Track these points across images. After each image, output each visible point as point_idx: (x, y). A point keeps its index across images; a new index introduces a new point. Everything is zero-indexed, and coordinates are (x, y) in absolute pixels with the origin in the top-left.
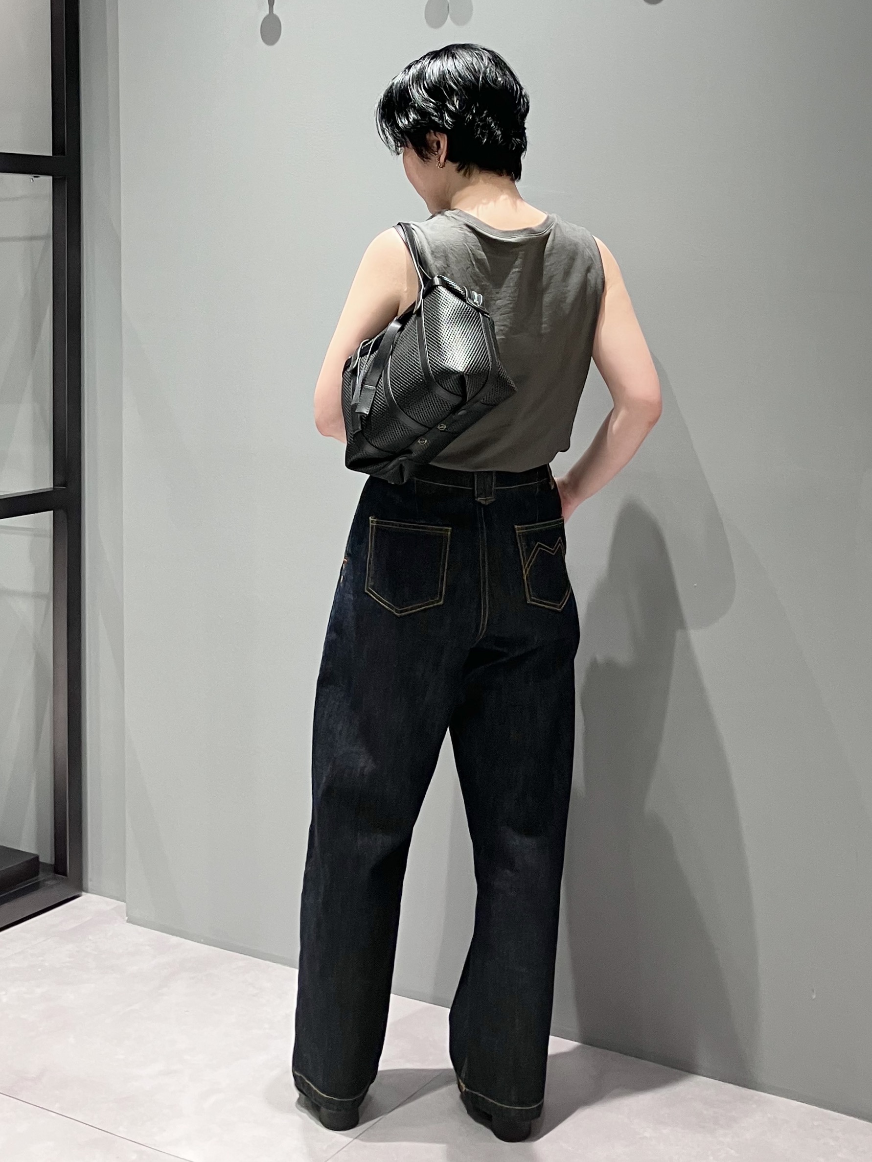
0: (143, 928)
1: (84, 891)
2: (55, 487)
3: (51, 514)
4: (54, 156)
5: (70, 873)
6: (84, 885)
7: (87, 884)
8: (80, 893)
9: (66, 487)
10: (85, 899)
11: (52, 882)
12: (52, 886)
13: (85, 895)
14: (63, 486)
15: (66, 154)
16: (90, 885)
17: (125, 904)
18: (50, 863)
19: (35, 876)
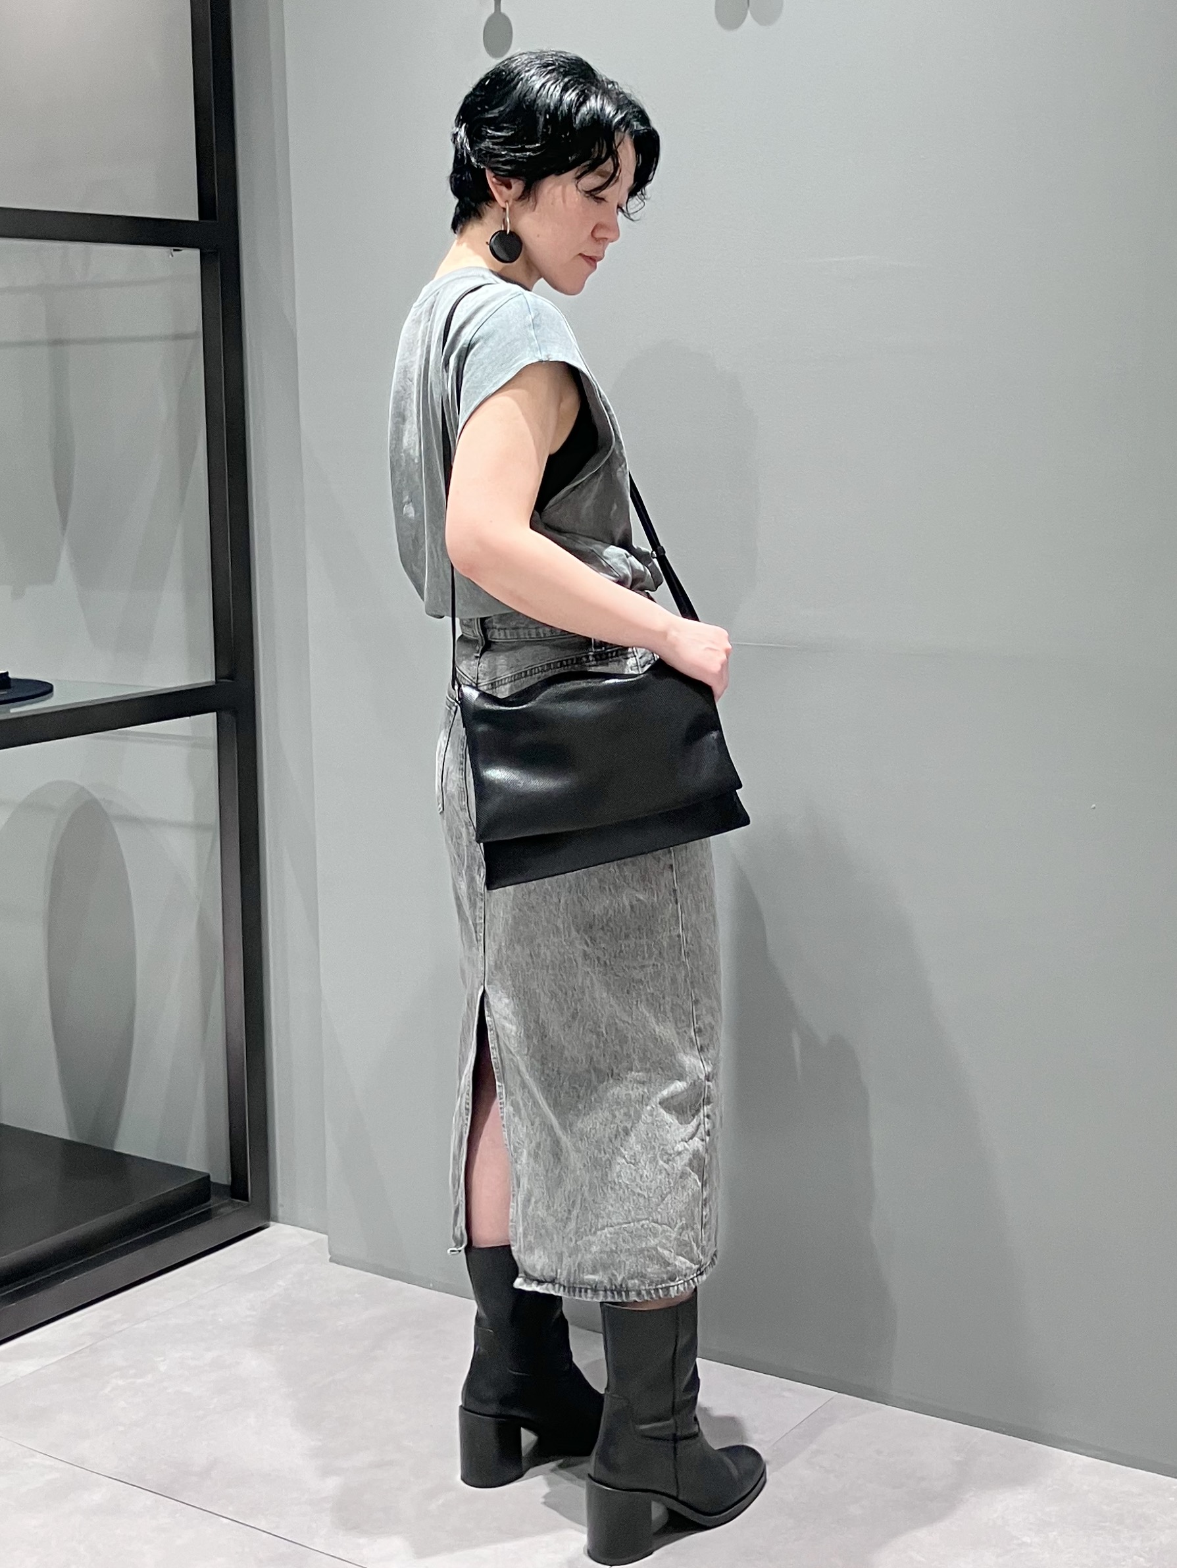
0: (352, 1269)
1: (273, 1221)
2: (218, 680)
3: (213, 717)
4: (202, 221)
5: (252, 1196)
6: (272, 1212)
7: (276, 1211)
8: (267, 1223)
9: (233, 680)
10: (274, 1230)
11: (228, 1209)
12: (228, 1214)
13: (273, 1225)
14: (228, 679)
15: (218, 219)
16: (281, 1212)
17: (325, 1237)
18: (226, 1183)
19: (205, 1201)
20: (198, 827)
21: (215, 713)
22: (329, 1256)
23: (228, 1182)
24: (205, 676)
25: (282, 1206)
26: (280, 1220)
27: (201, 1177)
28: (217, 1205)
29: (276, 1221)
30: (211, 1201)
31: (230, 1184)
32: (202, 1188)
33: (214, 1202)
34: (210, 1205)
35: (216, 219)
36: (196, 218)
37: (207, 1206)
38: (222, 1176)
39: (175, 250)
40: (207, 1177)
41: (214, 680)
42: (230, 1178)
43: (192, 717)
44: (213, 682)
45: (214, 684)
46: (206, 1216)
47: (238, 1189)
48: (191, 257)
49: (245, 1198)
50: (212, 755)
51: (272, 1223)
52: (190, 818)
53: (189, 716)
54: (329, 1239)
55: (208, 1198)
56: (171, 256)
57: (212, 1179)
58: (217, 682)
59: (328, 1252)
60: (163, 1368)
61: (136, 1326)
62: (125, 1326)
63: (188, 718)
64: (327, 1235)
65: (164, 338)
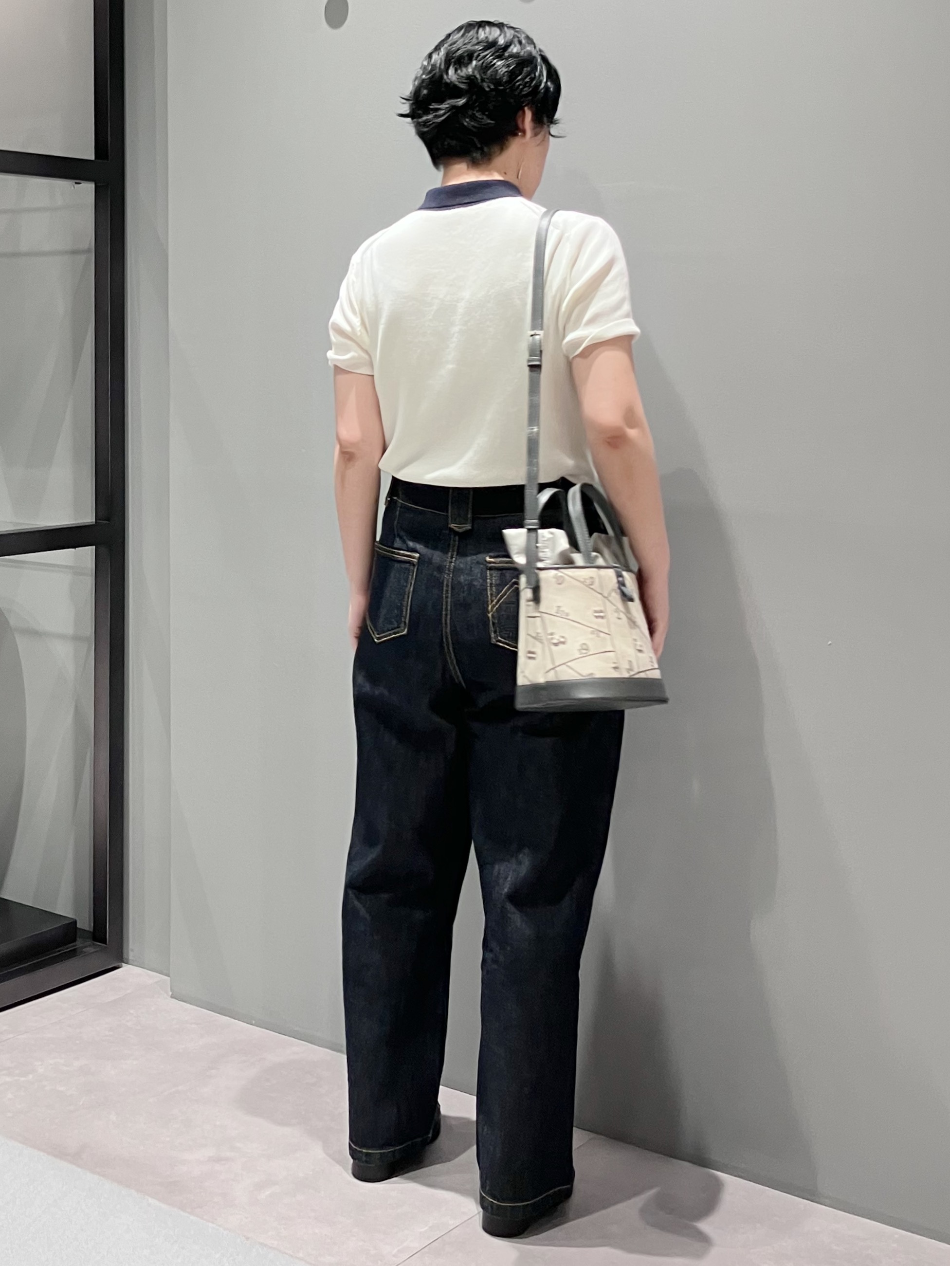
0: (190, 1005)
1: (123, 962)
2: (98, 521)
3: (92, 550)
4: (97, 160)
5: (109, 942)
6: (125, 956)
7: (128, 956)
8: (120, 964)
9: (108, 519)
10: (125, 970)
11: (90, 950)
12: (91, 953)
13: (125, 966)
14: (107, 520)
15: (110, 157)
16: (131, 958)
17: (169, 978)
18: (87, 929)
19: (74, 942)
20: (76, 638)
21: (94, 547)
22: (171, 993)
23: (90, 928)
24: (88, 518)
25: (132, 950)
26: (130, 962)
27: (71, 921)
28: (81, 945)
29: (127, 963)
30: (77, 942)
31: (92, 930)
32: (70, 930)
33: (79, 943)
34: (76, 945)
35: (107, 158)
36: (93, 158)
37: (74, 946)
38: (85, 923)
39: (76, 183)
40: (75, 922)
41: (94, 520)
42: (92, 925)
43: (77, 549)
44: (92, 522)
45: (94, 523)
46: (73, 953)
47: (98, 935)
48: (88, 189)
49: (105, 943)
50: (89, 582)
51: (124, 964)
52: (70, 631)
53: (74, 547)
54: (171, 981)
55: (75, 940)
56: (73, 188)
57: (78, 926)
58: (96, 522)
59: (169, 989)
60: (41, 1070)
61: (19, 1037)
62: (11, 1036)
63: (73, 550)
64: (169, 976)
65: (66, 253)
